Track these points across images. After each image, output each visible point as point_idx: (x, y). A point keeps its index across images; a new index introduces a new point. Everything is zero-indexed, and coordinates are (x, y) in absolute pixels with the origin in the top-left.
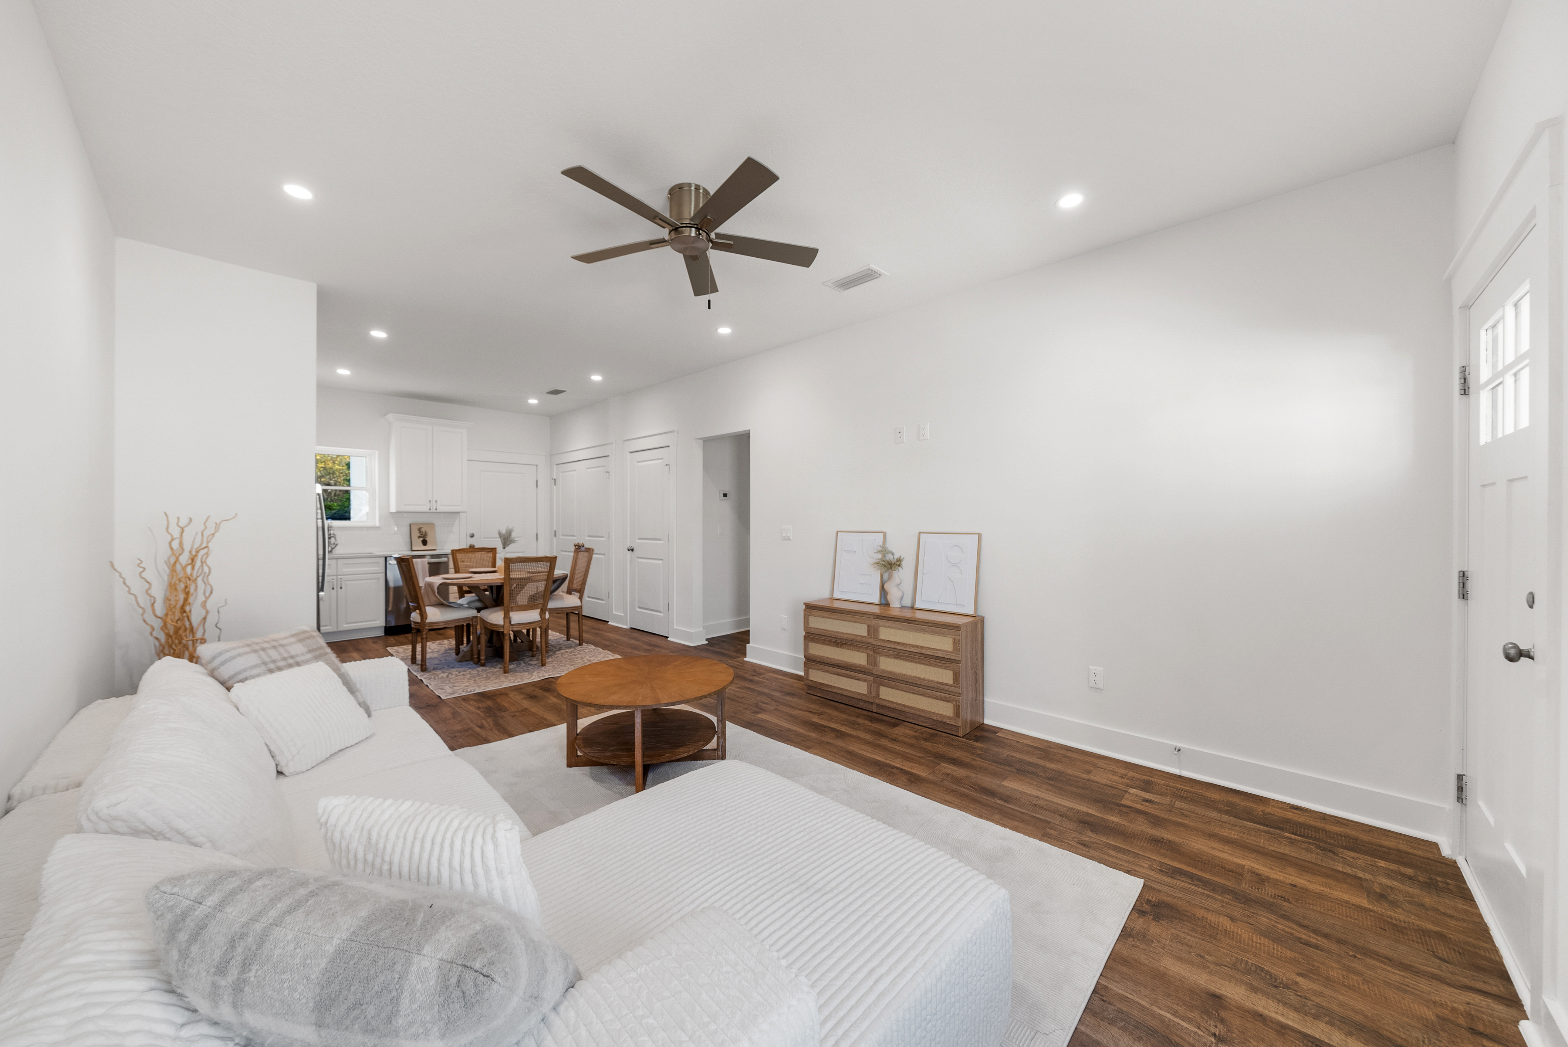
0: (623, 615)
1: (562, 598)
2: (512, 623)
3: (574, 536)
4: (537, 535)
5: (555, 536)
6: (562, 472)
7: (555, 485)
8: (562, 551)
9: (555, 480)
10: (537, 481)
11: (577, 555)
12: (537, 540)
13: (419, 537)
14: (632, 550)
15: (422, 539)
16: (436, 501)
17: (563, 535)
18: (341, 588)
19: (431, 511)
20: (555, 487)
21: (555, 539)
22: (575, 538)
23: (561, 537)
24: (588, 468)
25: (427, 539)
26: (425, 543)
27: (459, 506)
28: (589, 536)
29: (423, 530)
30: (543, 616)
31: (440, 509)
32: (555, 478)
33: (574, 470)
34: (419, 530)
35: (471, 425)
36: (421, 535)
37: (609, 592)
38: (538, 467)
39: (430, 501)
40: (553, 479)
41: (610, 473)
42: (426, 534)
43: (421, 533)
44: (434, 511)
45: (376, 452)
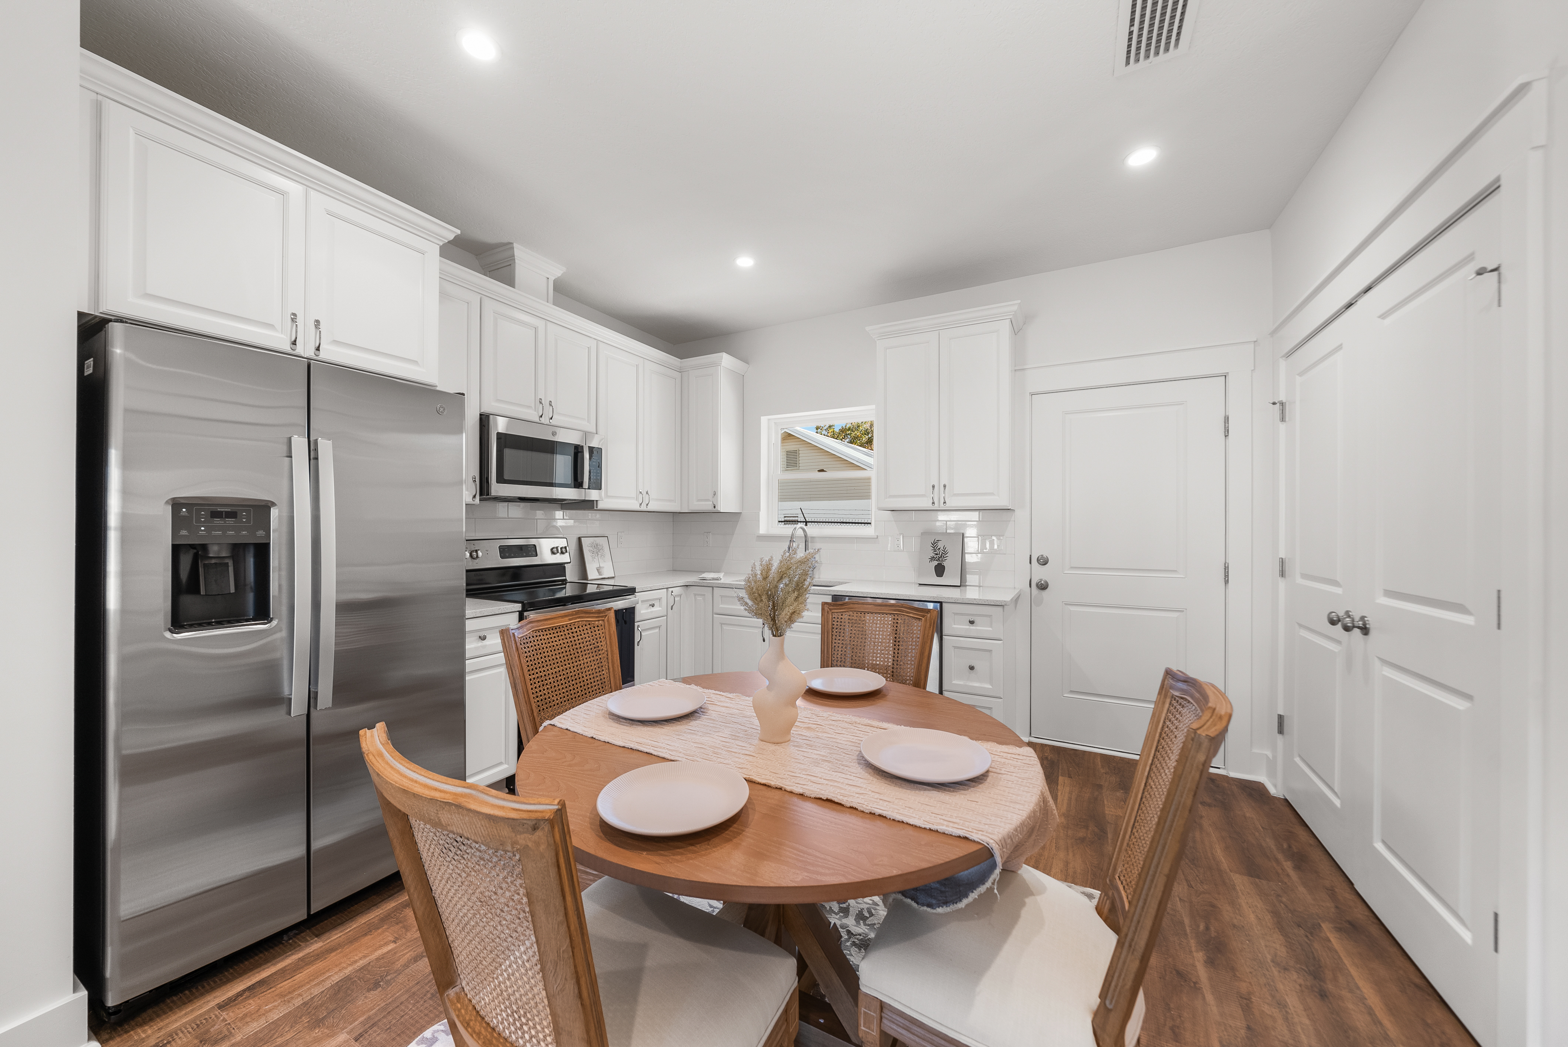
3: (1342, 584)
4: (1226, 568)
5: (1283, 575)
6: (1301, 374)
7: (1283, 419)
8: (1300, 626)
9: (1282, 404)
10: (1227, 419)
12: (1227, 582)
13: (932, 559)
15: (936, 563)
16: (945, 486)
17: (1305, 576)
19: (936, 507)
20: (1283, 425)
21: (1282, 584)
22: (1338, 591)
23: (1300, 581)
25: (945, 564)
26: (940, 570)
27: (992, 494)
28: (1389, 593)
29: (940, 545)
31: (952, 503)
32: (1282, 398)
33: (1340, 347)
34: (934, 544)
35: (1015, 308)
36: (937, 554)
37: (1496, 915)
38: (1229, 378)
39: (933, 487)
40: (1274, 403)
41: (1502, 270)
42: (945, 552)
43: (938, 552)
44: (942, 507)
45: (873, 407)
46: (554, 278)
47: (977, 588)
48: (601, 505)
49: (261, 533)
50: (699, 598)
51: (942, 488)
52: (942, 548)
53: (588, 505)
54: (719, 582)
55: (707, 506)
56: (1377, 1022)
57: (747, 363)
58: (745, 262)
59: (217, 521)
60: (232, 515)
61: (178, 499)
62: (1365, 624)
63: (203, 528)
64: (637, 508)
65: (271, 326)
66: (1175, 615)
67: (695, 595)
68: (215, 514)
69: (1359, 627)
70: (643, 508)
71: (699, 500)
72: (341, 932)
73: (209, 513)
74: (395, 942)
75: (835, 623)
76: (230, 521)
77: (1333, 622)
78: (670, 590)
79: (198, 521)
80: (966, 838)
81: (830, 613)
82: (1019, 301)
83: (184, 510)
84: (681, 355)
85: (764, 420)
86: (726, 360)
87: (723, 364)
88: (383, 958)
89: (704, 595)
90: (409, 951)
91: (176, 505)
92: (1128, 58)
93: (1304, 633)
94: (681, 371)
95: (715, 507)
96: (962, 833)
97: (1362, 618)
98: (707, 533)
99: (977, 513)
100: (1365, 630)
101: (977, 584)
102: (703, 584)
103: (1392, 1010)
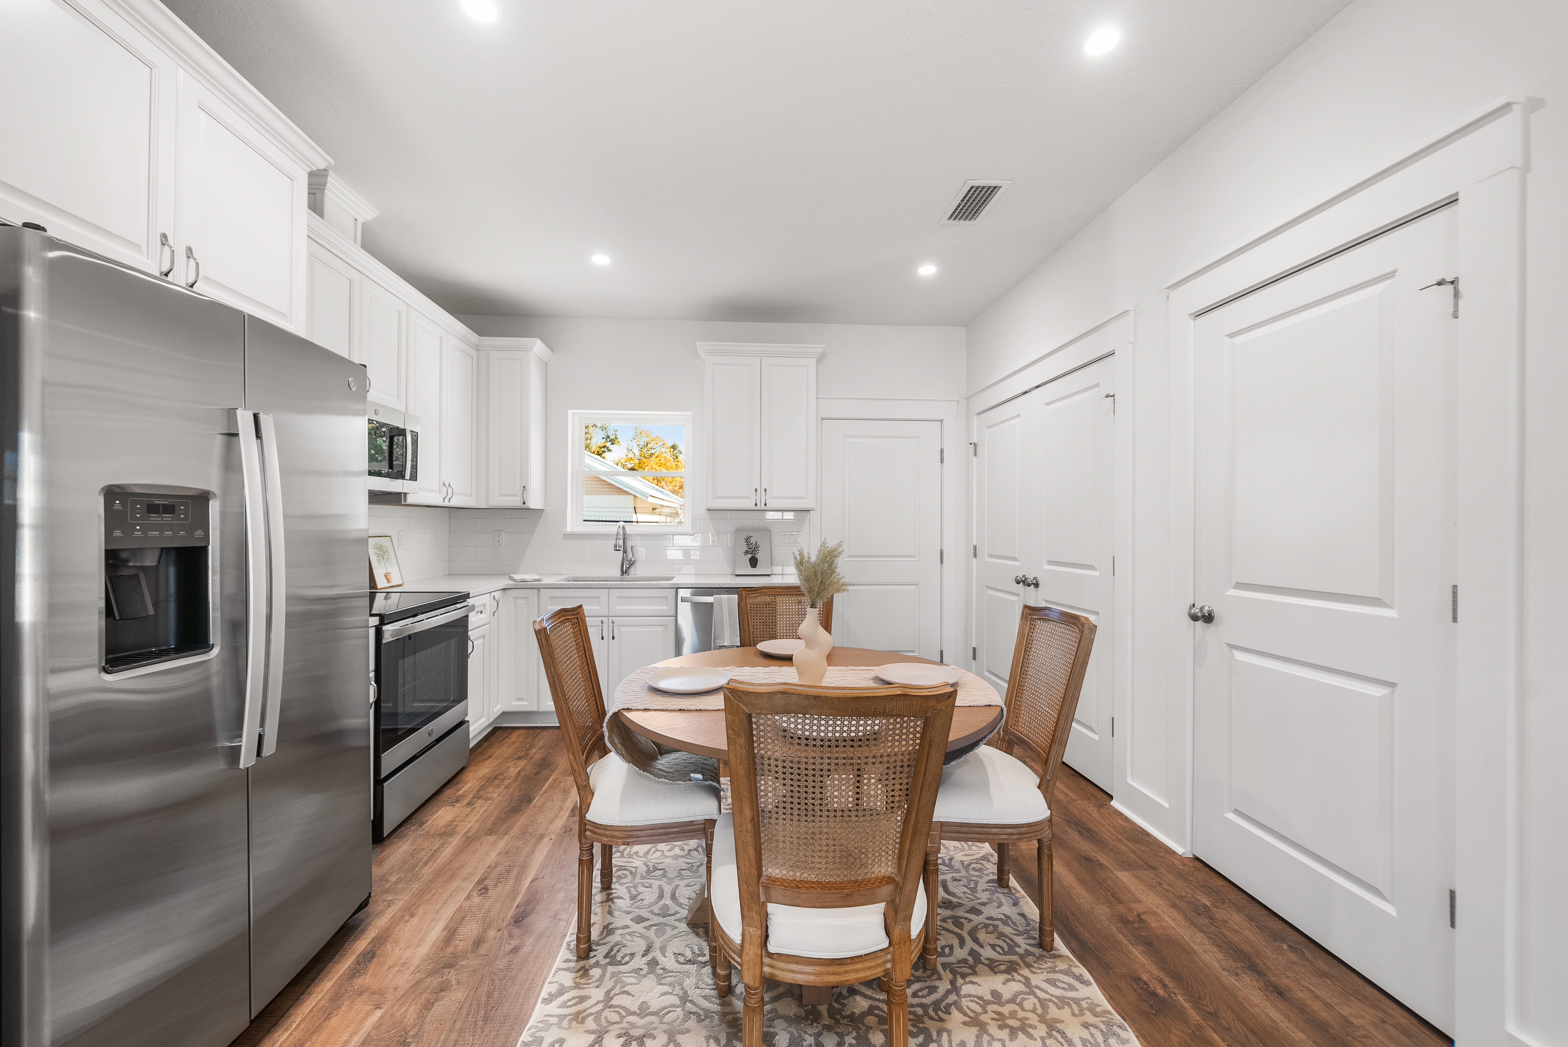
0: (1166, 805)
1: (983, 787)
2: (772, 948)
3: (1014, 559)
4: (942, 553)
5: (975, 556)
6: (988, 428)
7: (975, 455)
8: (988, 588)
9: (975, 445)
10: (942, 451)
11: (1032, 628)
12: (942, 562)
13: (746, 553)
14: (1209, 618)
15: (750, 556)
16: (765, 490)
17: (990, 556)
18: (613, 638)
19: (758, 507)
20: (975, 459)
21: (974, 561)
22: (1018, 563)
23: (987, 559)
24: (1047, 404)
25: (757, 556)
26: (754, 562)
27: (802, 498)
28: (1050, 563)
29: (753, 540)
30: (897, 931)
31: (771, 504)
32: (975, 441)
33: (1019, 416)
34: (747, 540)
35: (821, 350)
36: (750, 548)
37: (1113, 718)
38: (945, 422)
39: (756, 490)
40: (971, 444)
41: (1115, 396)
42: (757, 547)
43: (751, 546)
44: (763, 507)
45: (690, 413)
46: (363, 221)
47: (781, 576)
48: (410, 500)
49: (199, 533)
50: (520, 602)
51: (763, 491)
52: (754, 543)
53: (395, 499)
54: (541, 582)
55: (516, 502)
56: (1067, 795)
57: (552, 350)
58: (601, 260)
59: (154, 518)
60: (169, 509)
61: (114, 488)
62: (1037, 582)
63: (138, 528)
64: (440, 502)
65: (136, 246)
66: (913, 587)
67: (515, 598)
68: (152, 509)
69: (1034, 584)
70: (446, 504)
71: (502, 495)
72: (286, 1030)
73: (146, 507)
74: (378, 1007)
75: (752, 606)
76: (167, 517)
77: (1018, 583)
78: (493, 594)
79: (134, 518)
80: (990, 705)
81: (748, 597)
82: (824, 346)
83: (117, 502)
84: (481, 332)
85: (570, 412)
86: (538, 347)
87: (534, 350)
88: (381, 1025)
89: (527, 598)
90: (409, 1006)
91: (112, 493)
92: (952, 215)
93: (990, 592)
94: (477, 348)
95: (524, 503)
96: (987, 703)
97: (1035, 578)
98: (499, 531)
99: (792, 513)
100: (1037, 585)
101: (781, 573)
102: (523, 586)
103: (1069, 788)
